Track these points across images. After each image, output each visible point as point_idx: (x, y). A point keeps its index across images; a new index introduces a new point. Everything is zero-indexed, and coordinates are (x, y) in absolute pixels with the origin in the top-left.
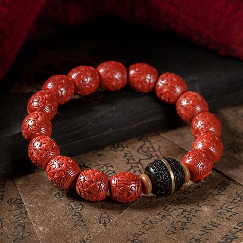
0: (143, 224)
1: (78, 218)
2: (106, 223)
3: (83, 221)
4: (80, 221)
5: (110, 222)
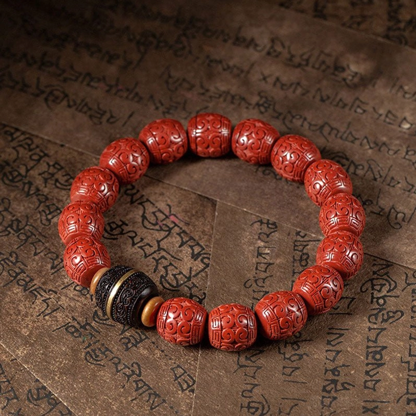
0: (241, 367)
1: (147, 392)
2: (191, 386)
3: (156, 395)
4: (153, 397)
5: (194, 382)
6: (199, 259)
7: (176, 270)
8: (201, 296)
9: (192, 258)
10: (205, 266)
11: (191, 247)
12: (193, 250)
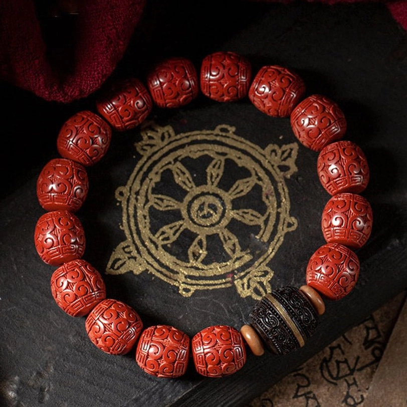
6: (371, 349)
7: (342, 356)
8: (358, 399)
9: (364, 344)
10: (374, 359)
11: (368, 329)
12: (368, 333)
